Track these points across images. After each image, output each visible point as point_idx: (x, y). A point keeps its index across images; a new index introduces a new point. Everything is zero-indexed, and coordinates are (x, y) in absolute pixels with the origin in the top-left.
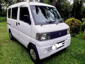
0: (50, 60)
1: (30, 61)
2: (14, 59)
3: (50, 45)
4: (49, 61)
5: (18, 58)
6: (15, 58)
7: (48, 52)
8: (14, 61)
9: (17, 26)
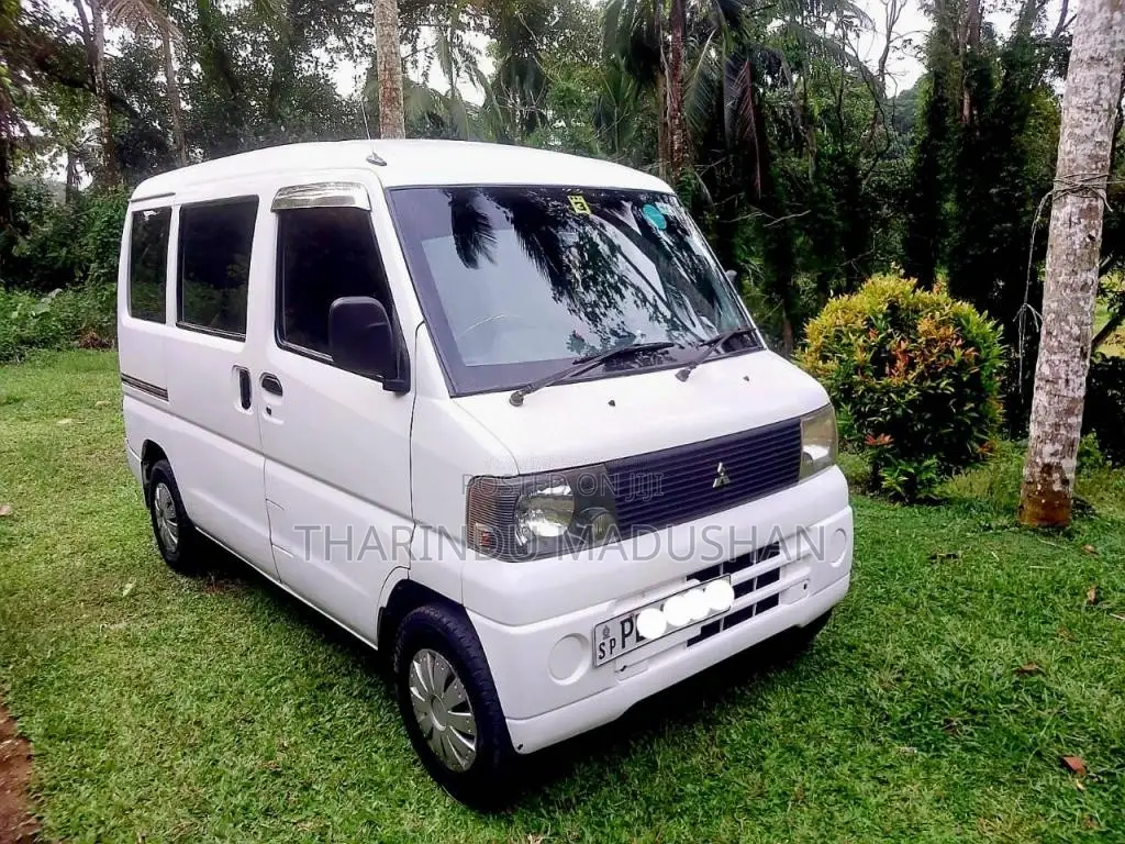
0: (626, 768)
1: (416, 783)
2: (234, 773)
3: (621, 599)
4: (623, 779)
5: (281, 757)
6: (250, 761)
7: (595, 667)
8: (233, 793)
9: (246, 404)
